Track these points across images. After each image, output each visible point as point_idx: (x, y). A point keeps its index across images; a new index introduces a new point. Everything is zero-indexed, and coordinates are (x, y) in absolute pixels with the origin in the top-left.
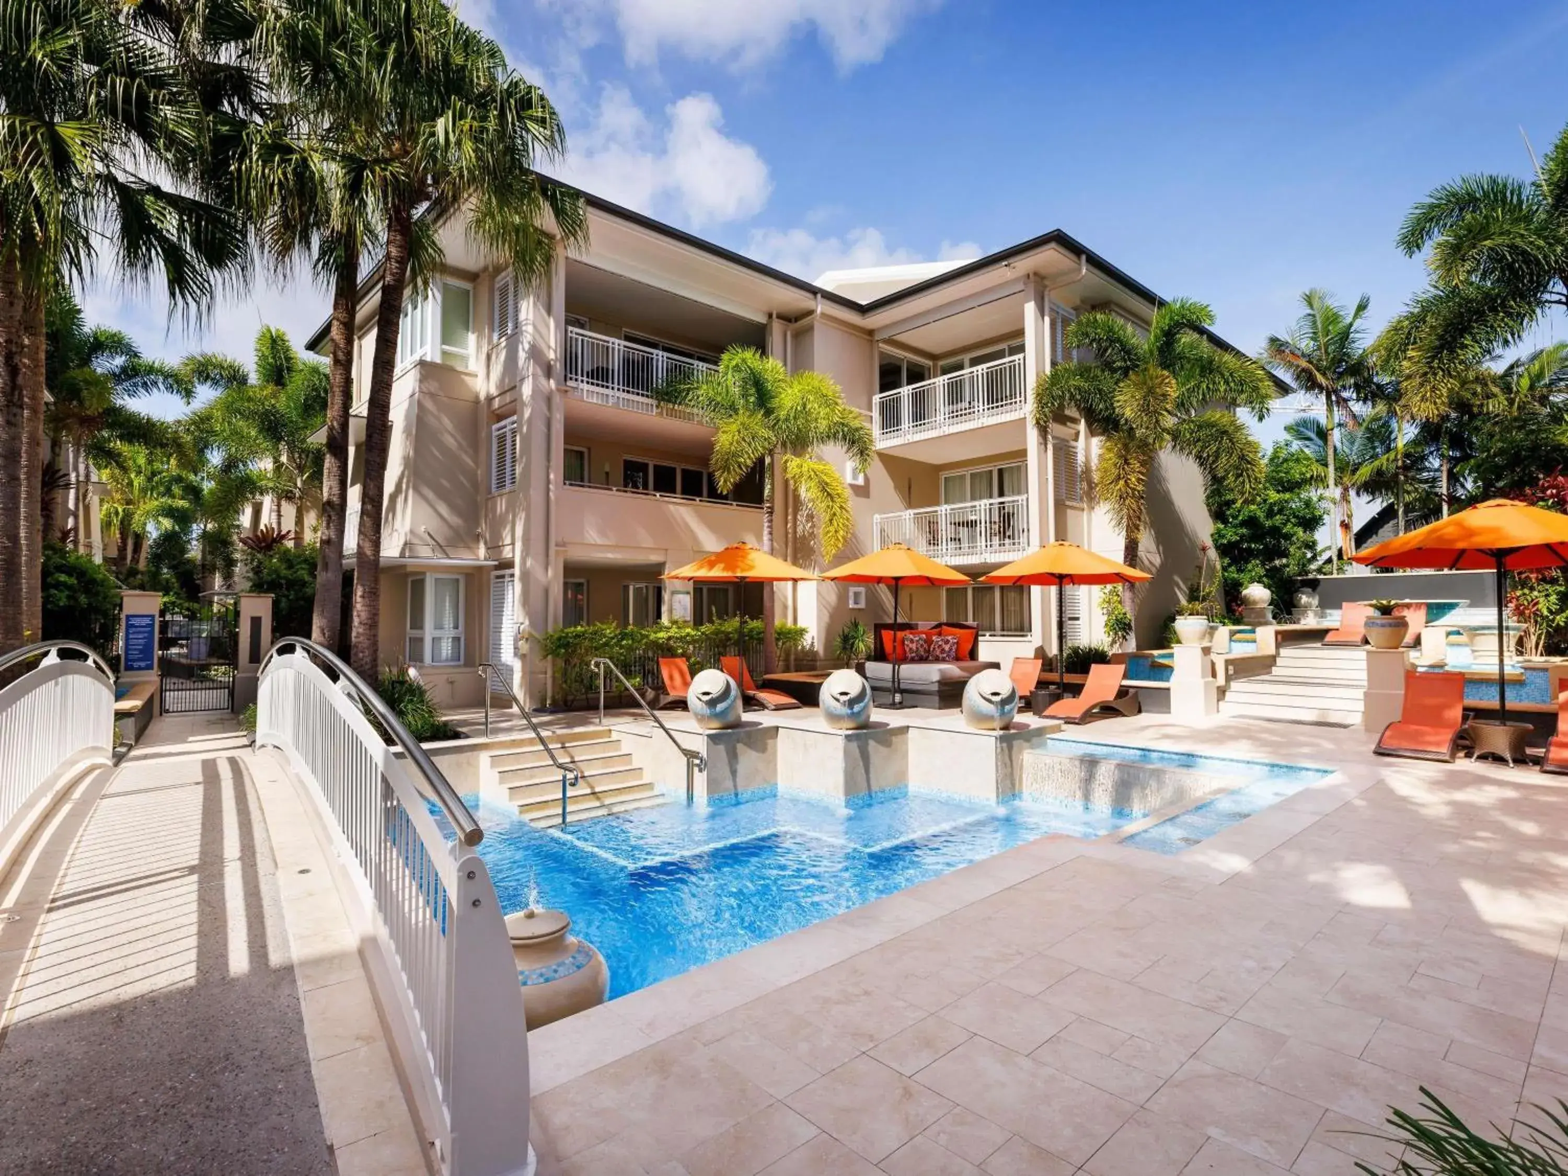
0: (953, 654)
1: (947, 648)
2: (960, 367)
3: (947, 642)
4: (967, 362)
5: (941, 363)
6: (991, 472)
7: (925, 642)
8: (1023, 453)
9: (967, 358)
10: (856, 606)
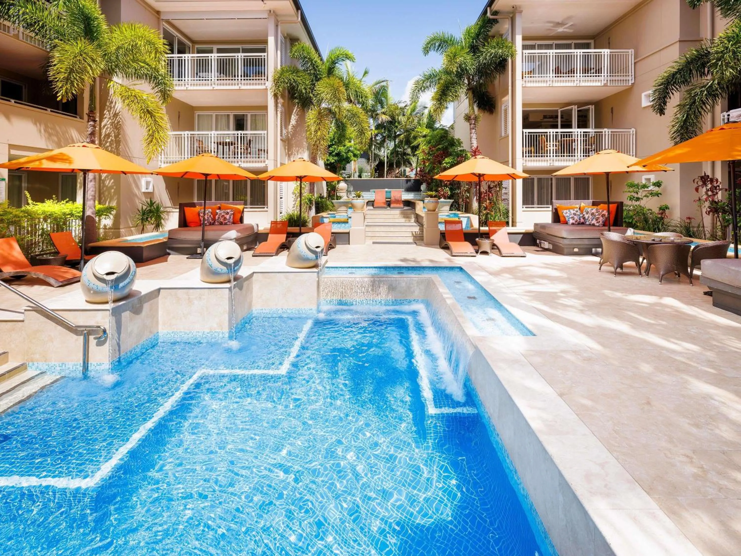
0: (231, 220)
1: (228, 217)
2: (211, 52)
3: (227, 213)
4: (215, 50)
5: (196, 46)
6: (228, 115)
7: (212, 213)
8: (265, 108)
9: (215, 47)
10: (147, 191)
